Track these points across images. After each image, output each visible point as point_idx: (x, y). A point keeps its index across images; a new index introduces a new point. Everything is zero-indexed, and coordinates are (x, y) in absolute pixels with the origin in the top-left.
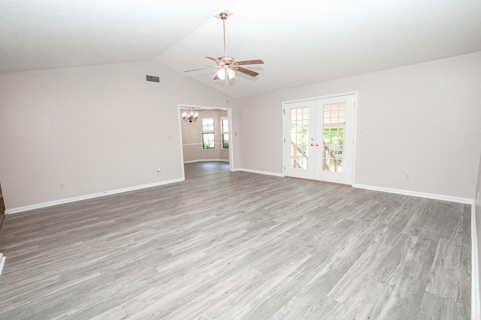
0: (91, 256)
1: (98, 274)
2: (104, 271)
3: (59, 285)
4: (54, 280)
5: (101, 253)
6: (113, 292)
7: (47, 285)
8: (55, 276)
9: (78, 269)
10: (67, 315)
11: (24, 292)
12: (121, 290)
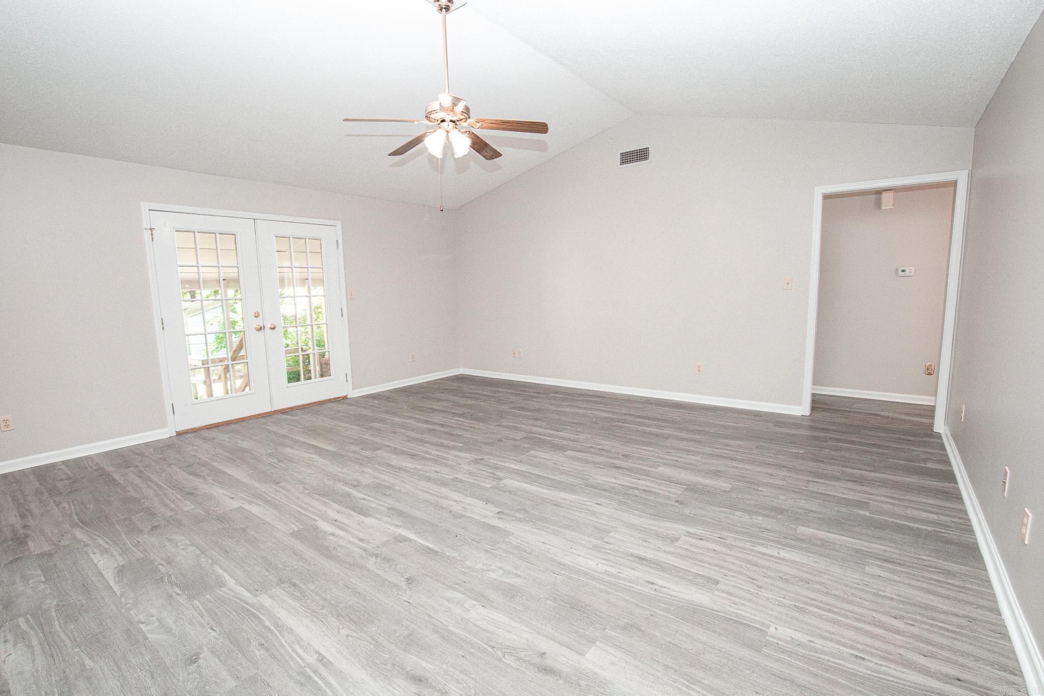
0: (784, 568)
1: (802, 529)
2: (791, 528)
3: (871, 553)
4: (878, 566)
5: (762, 562)
6: (804, 502)
7: (892, 565)
8: (875, 574)
9: (827, 559)
10: (870, 513)
11: (939, 581)
12: (793, 498)
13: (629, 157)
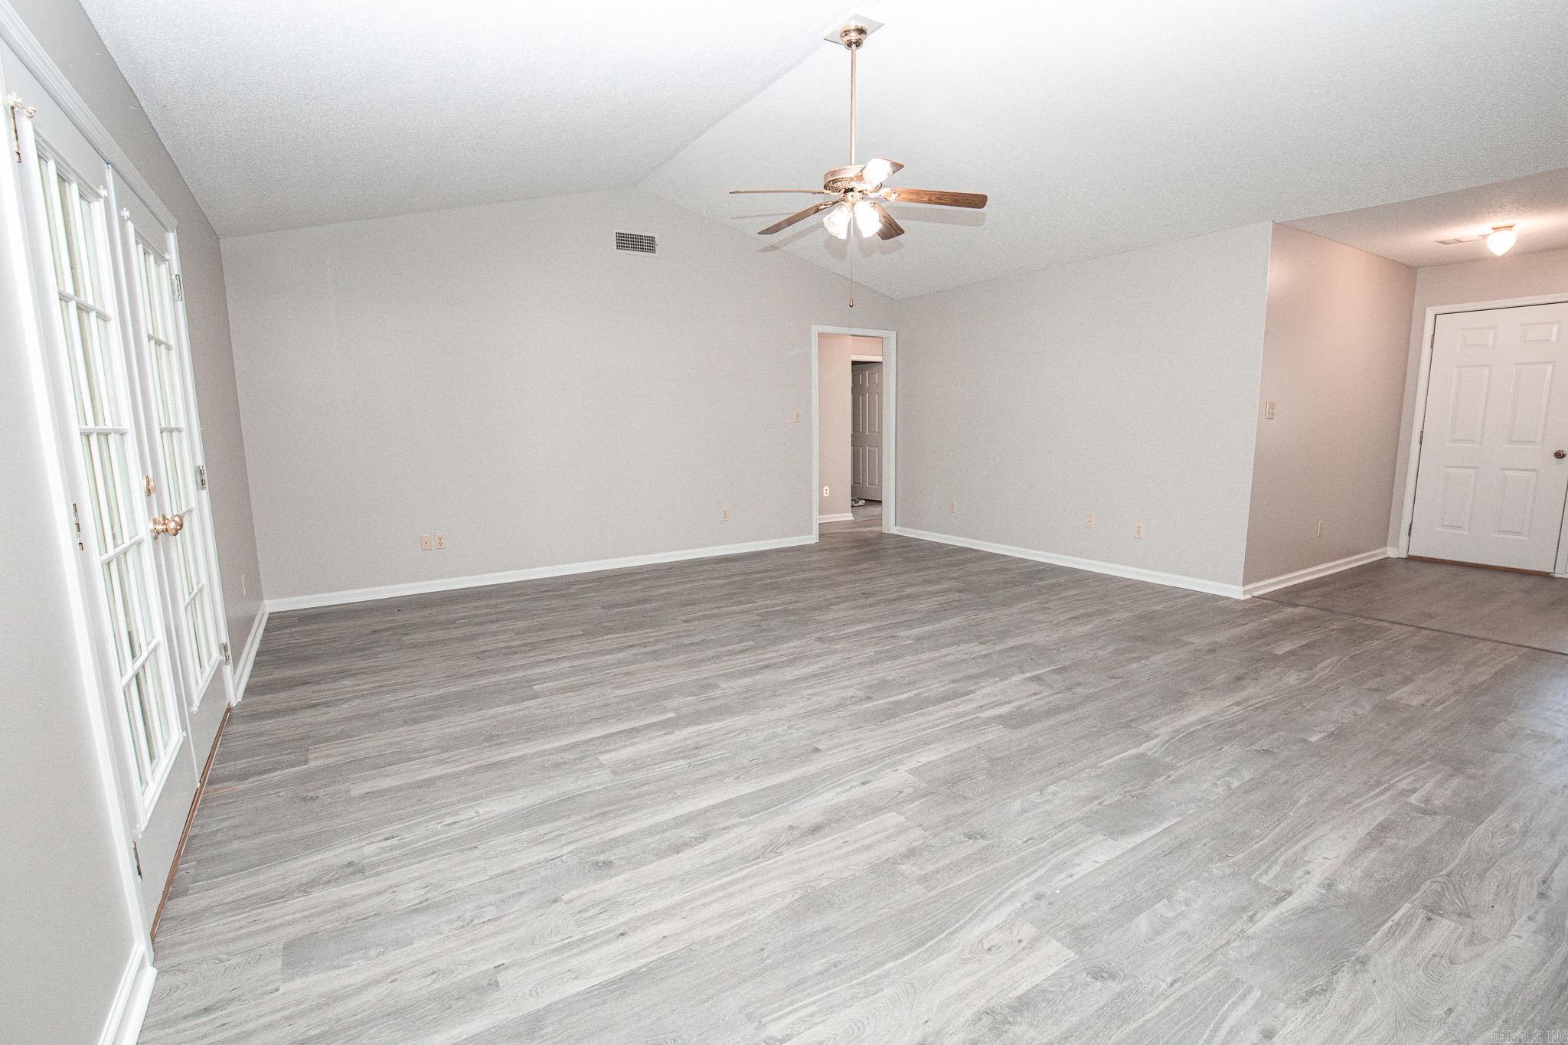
13: (626, 242)
